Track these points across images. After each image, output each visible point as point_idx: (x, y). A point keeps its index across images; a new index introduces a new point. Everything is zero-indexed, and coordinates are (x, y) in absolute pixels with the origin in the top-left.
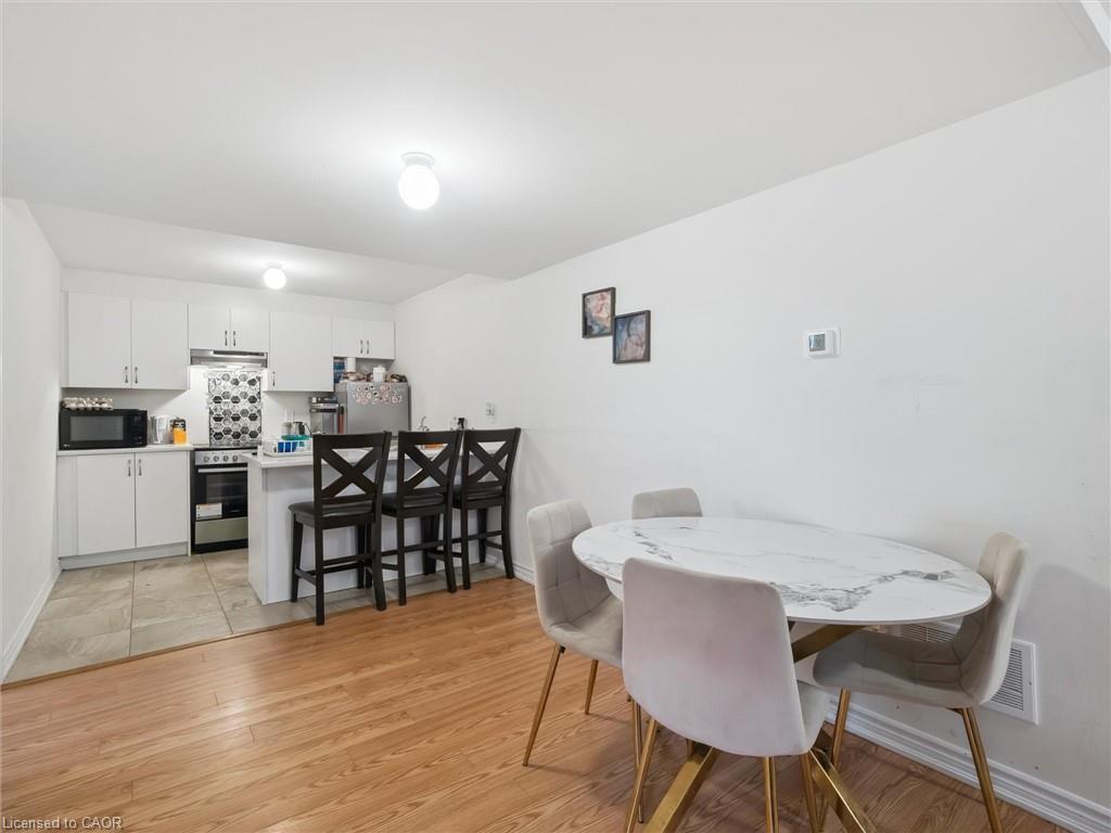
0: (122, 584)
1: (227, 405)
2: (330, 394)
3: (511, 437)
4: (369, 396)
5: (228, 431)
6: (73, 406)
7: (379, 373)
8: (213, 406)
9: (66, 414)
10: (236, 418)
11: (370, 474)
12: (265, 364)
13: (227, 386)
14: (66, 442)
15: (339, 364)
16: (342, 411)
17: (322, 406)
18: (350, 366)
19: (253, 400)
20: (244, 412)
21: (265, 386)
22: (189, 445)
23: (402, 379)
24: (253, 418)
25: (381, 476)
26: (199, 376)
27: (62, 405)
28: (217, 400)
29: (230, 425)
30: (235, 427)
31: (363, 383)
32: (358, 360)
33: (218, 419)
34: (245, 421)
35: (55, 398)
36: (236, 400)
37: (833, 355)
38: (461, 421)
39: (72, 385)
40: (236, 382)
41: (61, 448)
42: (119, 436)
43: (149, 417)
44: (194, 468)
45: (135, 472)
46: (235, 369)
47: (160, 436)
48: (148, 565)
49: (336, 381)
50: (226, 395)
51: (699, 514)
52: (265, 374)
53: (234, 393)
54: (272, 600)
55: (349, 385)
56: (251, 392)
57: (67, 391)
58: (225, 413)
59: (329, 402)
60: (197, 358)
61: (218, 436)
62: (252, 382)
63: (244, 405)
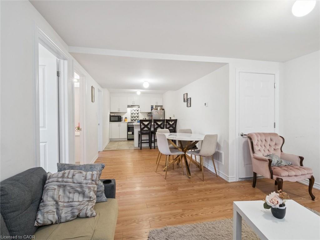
0: (117, 143)
1: (133, 115)
2: (151, 113)
3: (176, 121)
4: (157, 113)
5: (134, 120)
6: (111, 115)
7: (159, 108)
8: (131, 115)
9: (111, 116)
10: (135, 117)
11: (149, 126)
12: (139, 107)
13: (133, 111)
14: (111, 121)
15: (152, 107)
16: (152, 116)
17: (149, 115)
18: (154, 107)
19: (138, 114)
20: (136, 116)
21: (139, 111)
22: (127, 122)
23: (163, 109)
24: (138, 117)
25: (151, 127)
26: (129, 110)
27: (110, 115)
28: (132, 114)
29: (134, 118)
30: (135, 119)
31: (156, 111)
32: (156, 106)
33: (132, 117)
34: (136, 118)
35: (109, 114)
36: (135, 114)
37: (207, 106)
38: (170, 118)
39: (111, 112)
40: (135, 111)
41: (110, 122)
42: (117, 120)
43: (122, 117)
44: (128, 126)
45: (119, 126)
46: (134, 108)
47: (123, 120)
48: (121, 141)
49: (151, 110)
50: (133, 113)
51: (191, 133)
52: (139, 109)
53: (135, 113)
54: (136, 146)
55: (153, 111)
56: (137, 113)
57: (111, 113)
58: (133, 116)
59: (150, 114)
60: (129, 106)
61: (132, 120)
62: (137, 111)
63: (136, 115)
